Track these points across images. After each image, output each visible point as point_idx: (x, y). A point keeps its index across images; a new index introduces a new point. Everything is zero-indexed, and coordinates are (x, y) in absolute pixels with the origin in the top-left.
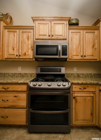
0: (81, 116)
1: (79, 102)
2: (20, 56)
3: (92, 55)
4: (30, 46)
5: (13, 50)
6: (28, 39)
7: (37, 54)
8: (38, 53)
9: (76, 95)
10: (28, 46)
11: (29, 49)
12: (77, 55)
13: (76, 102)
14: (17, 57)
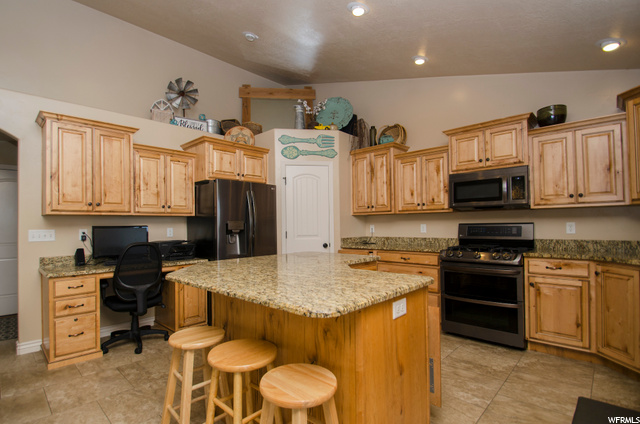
0: (549, 324)
1: (546, 295)
2: (424, 204)
3: (606, 192)
4: (442, 185)
5: (412, 194)
6: (438, 171)
7: (456, 201)
8: (459, 198)
9: (539, 280)
10: (438, 185)
11: (439, 191)
12: (557, 195)
13: (538, 292)
14: (419, 208)
